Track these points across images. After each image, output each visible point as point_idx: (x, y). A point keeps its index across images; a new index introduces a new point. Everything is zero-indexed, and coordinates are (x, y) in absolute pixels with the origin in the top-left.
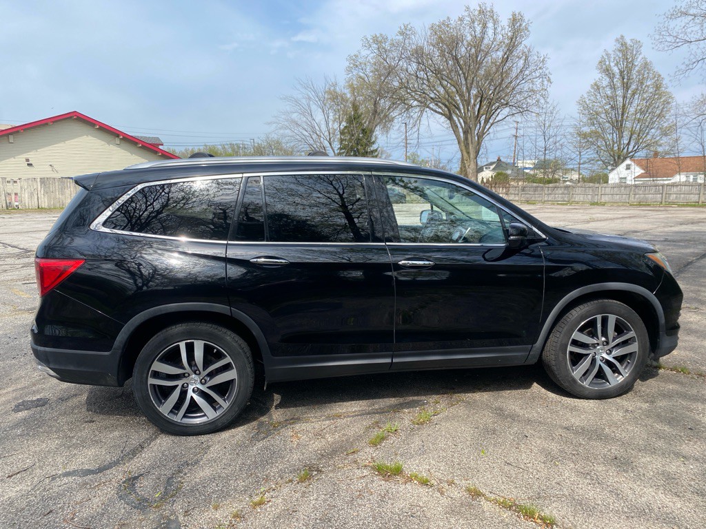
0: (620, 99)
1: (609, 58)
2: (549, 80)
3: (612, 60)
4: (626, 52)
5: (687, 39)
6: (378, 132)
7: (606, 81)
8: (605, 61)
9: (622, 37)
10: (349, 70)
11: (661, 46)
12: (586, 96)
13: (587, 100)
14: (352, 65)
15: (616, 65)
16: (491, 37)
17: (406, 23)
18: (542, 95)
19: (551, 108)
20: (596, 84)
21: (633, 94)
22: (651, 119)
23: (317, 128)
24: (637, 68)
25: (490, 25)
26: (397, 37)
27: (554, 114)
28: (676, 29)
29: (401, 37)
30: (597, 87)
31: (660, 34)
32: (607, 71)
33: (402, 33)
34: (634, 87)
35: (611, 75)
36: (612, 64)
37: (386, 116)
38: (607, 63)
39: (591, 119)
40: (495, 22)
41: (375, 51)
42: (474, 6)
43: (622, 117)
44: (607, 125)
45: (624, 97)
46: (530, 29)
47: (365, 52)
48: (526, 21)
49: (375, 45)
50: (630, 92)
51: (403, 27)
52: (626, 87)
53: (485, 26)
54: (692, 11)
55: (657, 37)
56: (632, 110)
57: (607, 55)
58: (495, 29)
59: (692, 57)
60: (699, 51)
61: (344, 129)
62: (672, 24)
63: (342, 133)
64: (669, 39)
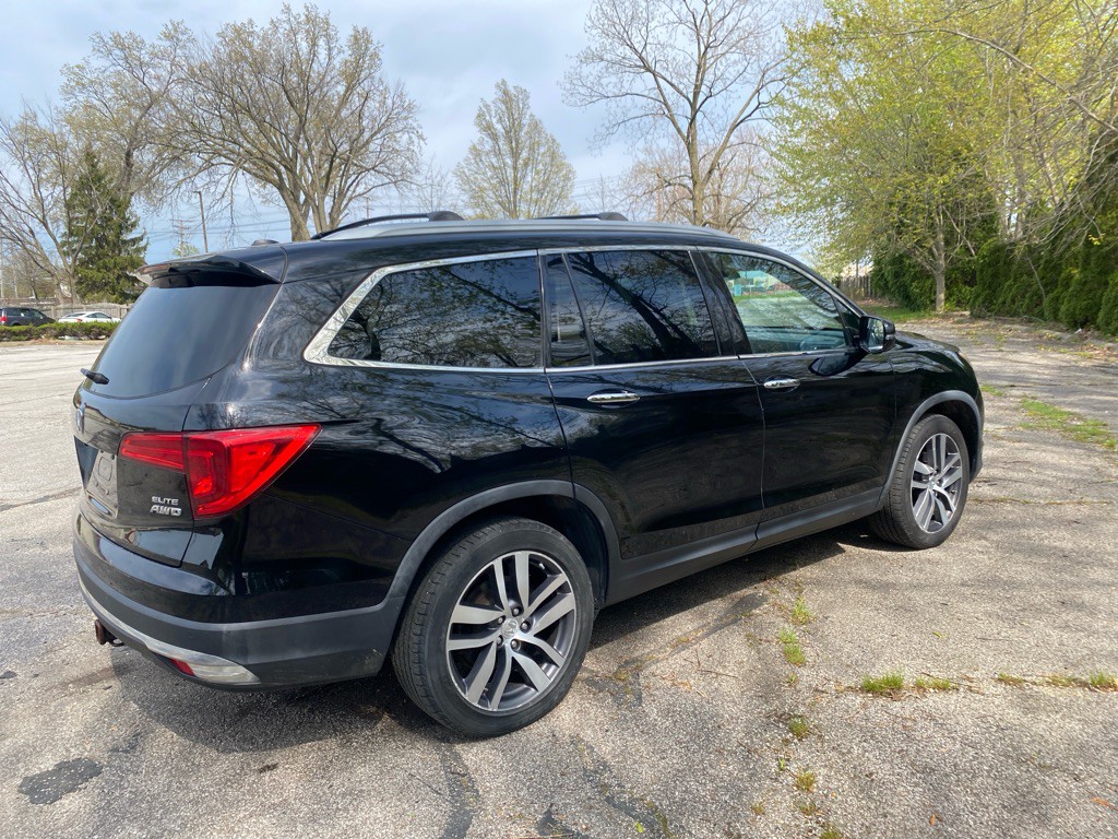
0: (510, 171)
1: (489, 111)
2: (420, 137)
3: (493, 113)
4: (510, 101)
5: (604, 93)
6: (138, 207)
7: (488, 145)
8: (483, 115)
9: (504, 82)
10: (68, 91)
11: (573, 99)
12: (463, 164)
13: (466, 170)
14: (73, 84)
15: (500, 120)
16: (322, 61)
17: (176, 21)
18: (408, 158)
19: (439, 178)
20: (474, 148)
21: (526, 164)
22: (552, 200)
23: (13, 194)
24: (526, 129)
25: (322, 42)
26: (160, 42)
27: (444, 187)
28: (591, 78)
29: (168, 43)
30: (476, 152)
31: (571, 83)
32: (488, 129)
33: (169, 37)
34: (524, 154)
35: (494, 137)
36: (494, 120)
37: (148, 180)
38: (488, 118)
39: (474, 198)
40: (329, 38)
41: (121, 62)
42: (298, 9)
43: (515, 196)
44: (497, 207)
45: (515, 168)
46: (381, 56)
47: (98, 63)
48: (375, 42)
49: (117, 52)
50: (521, 161)
51: (170, 27)
52: (515, 155)
53: (314, 45)
54: (607, 56)
55: (568, 86)
56: (526, 187)
57: (487, 106)
58: (330, 49)
59: (611, 118)
60: (619, 111)
61: (71, 199)
62: (586, 70)
63: (69, 206)
64: (582, 90)
